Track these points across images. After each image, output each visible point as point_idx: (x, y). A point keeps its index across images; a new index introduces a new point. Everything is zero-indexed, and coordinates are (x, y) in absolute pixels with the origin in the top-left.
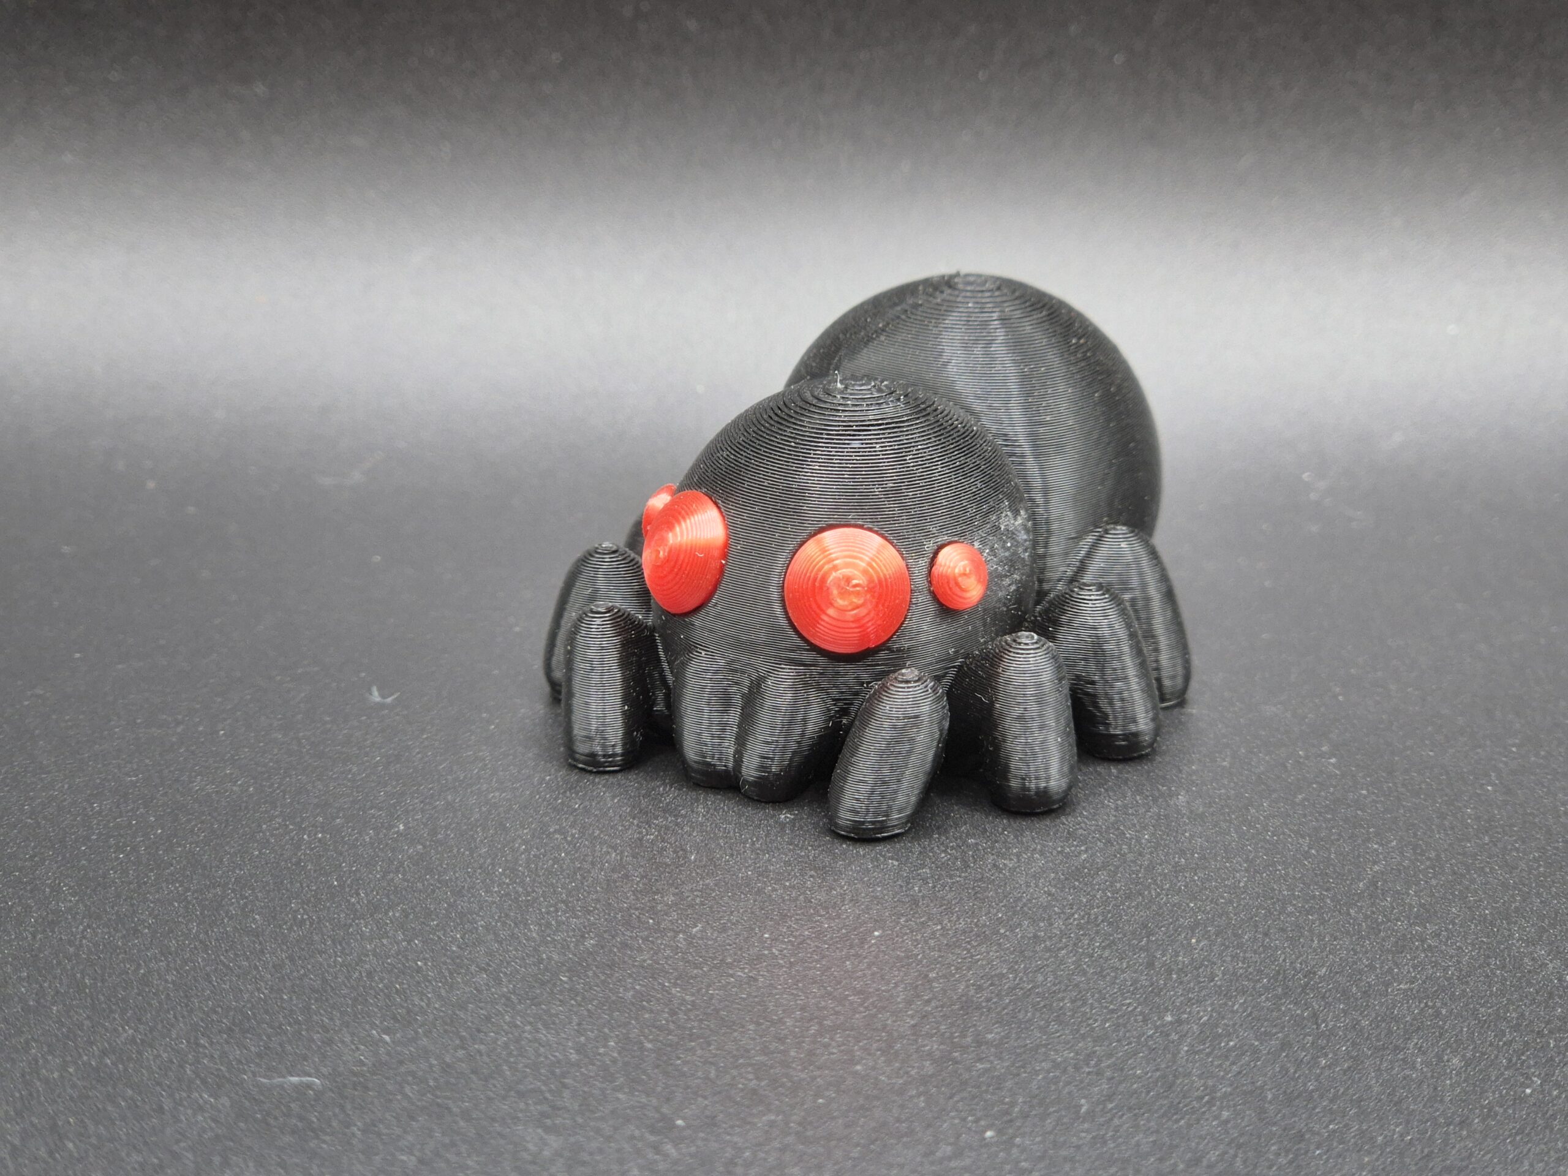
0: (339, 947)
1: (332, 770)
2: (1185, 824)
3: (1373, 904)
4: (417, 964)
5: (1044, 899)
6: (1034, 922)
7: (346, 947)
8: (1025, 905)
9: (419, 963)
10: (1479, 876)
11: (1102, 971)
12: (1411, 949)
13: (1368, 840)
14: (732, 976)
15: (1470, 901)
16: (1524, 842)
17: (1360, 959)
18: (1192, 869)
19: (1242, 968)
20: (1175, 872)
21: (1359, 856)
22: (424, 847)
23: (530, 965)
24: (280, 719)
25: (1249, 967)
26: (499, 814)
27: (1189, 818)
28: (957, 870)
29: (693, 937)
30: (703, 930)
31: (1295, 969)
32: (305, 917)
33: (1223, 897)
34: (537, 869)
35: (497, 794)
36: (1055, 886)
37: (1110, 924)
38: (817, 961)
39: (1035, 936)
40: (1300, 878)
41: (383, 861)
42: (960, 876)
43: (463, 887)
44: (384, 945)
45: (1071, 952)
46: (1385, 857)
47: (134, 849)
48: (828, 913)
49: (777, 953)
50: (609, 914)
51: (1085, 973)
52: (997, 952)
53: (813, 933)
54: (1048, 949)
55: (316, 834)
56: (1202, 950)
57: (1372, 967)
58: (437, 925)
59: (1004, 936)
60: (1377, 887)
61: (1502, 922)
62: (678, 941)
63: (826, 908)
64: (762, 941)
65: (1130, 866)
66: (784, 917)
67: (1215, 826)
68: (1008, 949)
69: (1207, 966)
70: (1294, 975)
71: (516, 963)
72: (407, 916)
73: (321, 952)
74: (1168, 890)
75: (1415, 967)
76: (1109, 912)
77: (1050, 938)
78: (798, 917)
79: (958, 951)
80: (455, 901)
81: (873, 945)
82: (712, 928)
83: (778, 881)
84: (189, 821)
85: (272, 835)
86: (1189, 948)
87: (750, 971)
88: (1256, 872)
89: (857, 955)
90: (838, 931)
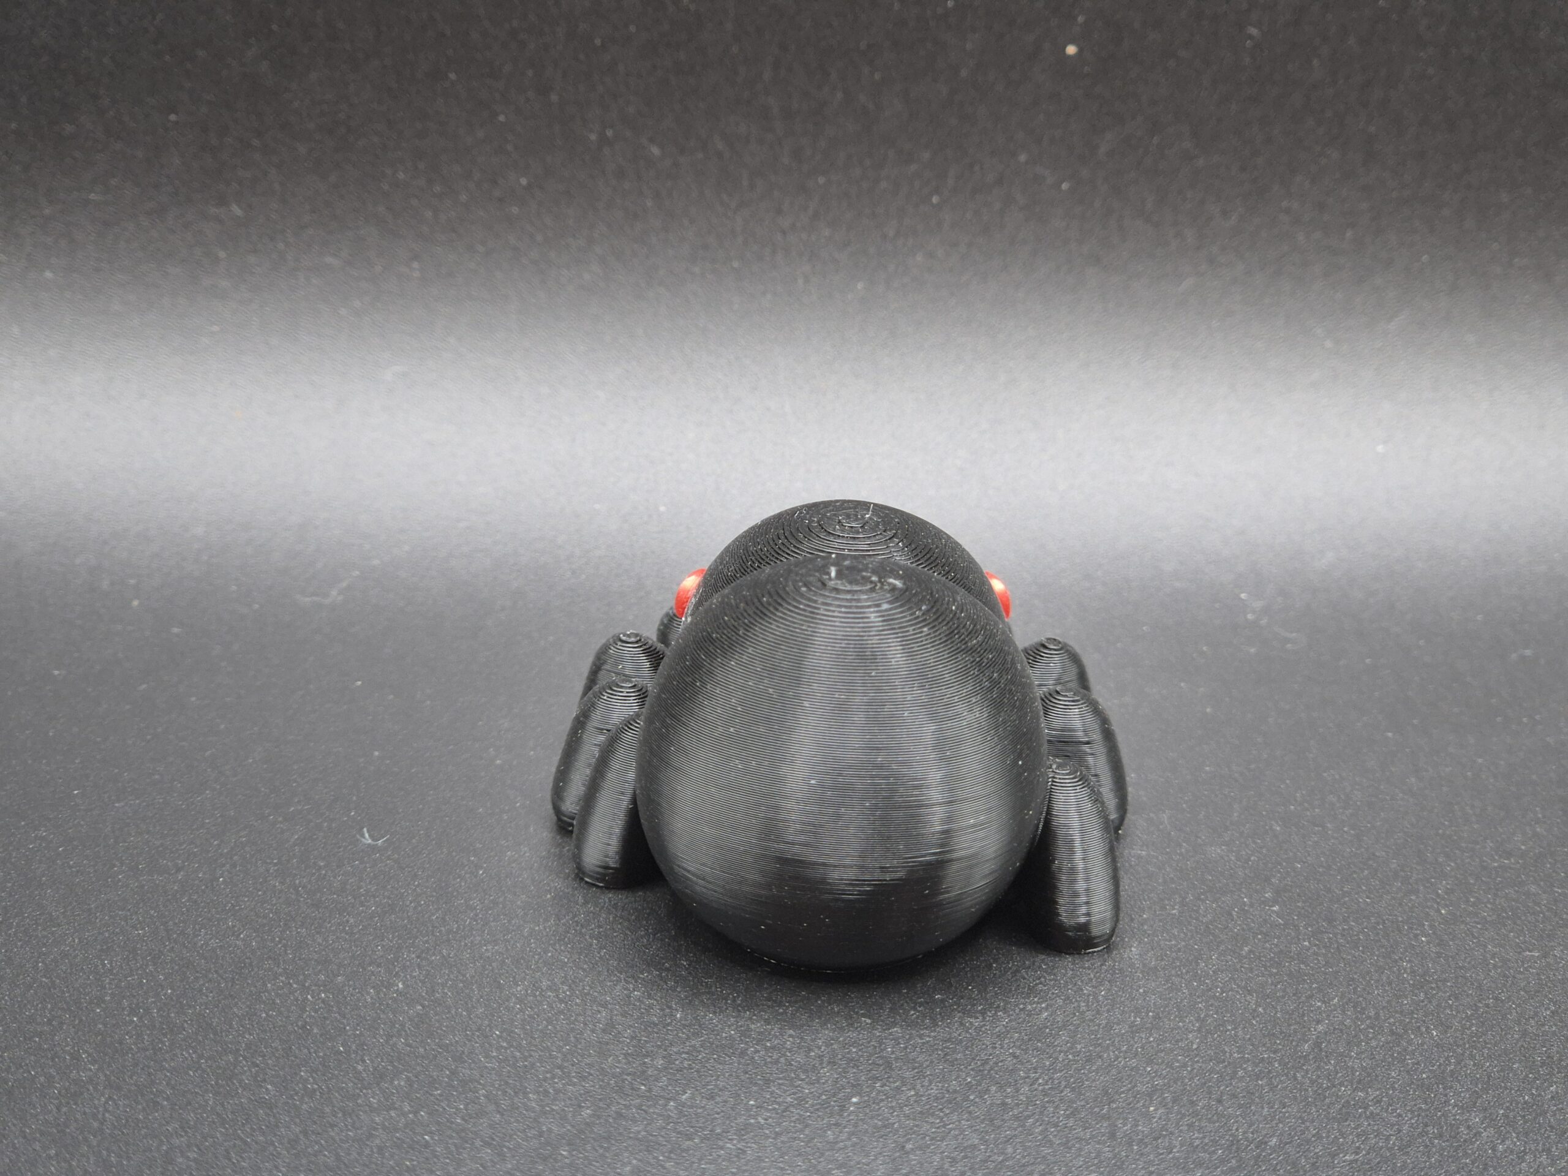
0: (349, 1120)
1: (329, 922)
2: (1139, 979)
3: (1318, 1068)
4: (424, 1139)
5: (1010, 1062)
6: (1001, 1088)
7: (355, 1118)
8: (992, 1069)
9: (426, 1137)
10: (1416, 1036)
11: (1068, 1141)
12: (1355, 1117)
13: (1311, 997)
14: (722, 1148)
15: (1408, 1064)
16: (1456, 998)
17: (1307, 1128)
18: (1146, 1028)
19: (1197, 1138)
20: (1132, 1032)
21: (1303, 1015)
22: (423, 1007)
23: (530, 1137)
24: (275, 865)
25: (1204, 1137)
26: (492, 970)
27: (1142, 972)
28: (926, 1028)
29: (683, 1105)
30: (692, 1098)
31: (1247, 1139)
32: (316, 1086)
33: (1178, 1061)
34: (532, 1032)
35: (490, 947)
36: (1019, 1047)
37: (1073, 1090)
38: (802, 1131)
39: (1004, 1104)
40: (1249, 1039)
41: (384, 1024)
42: (929, 1036)
43: (463, 1052)
44: (391, 1117)
45: (1037, 1121)
46: (1328, 1016)
47: (147, 1011)
48: (808, 1076)
49: (762, 1122)
50: (603, 1081)
51: (1051, 1143)
52: (968, 1121)
53: (795, 1099)
54: (1016, 1118)
55: (319, 994)
56: (1160, 1118)
57: (1320, 1138)
58: (441, 1095)
59: (974, 1103)
60: (1321, 1050)
61: (1438, 1087)
62: (670, 1110)
63: (806, 1071)
64: (748, 1109)
65: (1089, 1026)
66: (767, 1082)
67: (1167, 981)
68: (978, 1117)
69: (1165, 1136)
70: (1247, 1146)
71: (518, 1136)
72: (411, 1086)
73: (332, 1126)
74: (1126, 1052)
75: (1358, 1136)
76: (1072, 1076)
77: (1018, 1105)
78: (780, 1082)
79: (931, 1120)
80: (457, 1067)
81: (852, 1112)
82: (700, 1094)
83: (758, 1043)
84: (197, 978)
85: (277, 995)
86: (1148, 1116)
87: (739, 1142)
88: (1209, 1032)
89: (837, 1125)
90: (819, 1097)
